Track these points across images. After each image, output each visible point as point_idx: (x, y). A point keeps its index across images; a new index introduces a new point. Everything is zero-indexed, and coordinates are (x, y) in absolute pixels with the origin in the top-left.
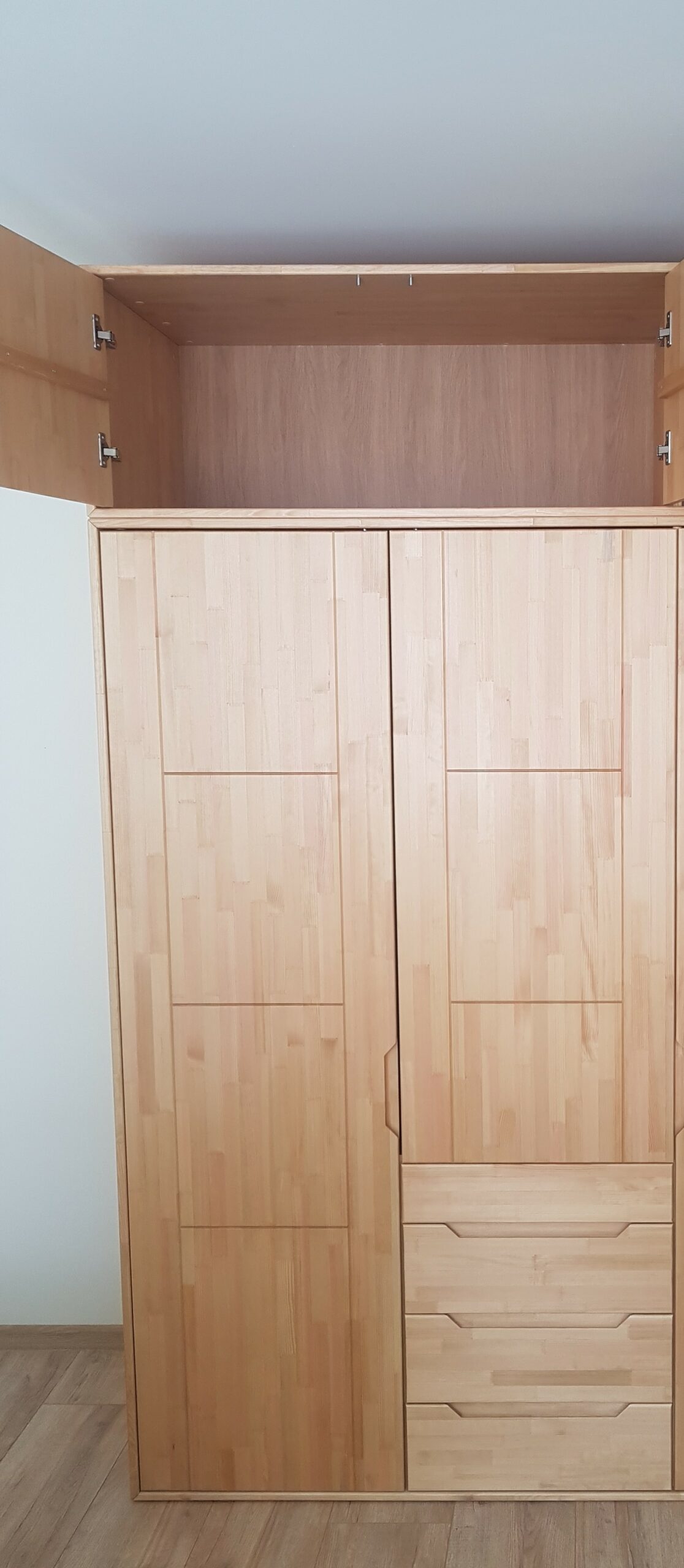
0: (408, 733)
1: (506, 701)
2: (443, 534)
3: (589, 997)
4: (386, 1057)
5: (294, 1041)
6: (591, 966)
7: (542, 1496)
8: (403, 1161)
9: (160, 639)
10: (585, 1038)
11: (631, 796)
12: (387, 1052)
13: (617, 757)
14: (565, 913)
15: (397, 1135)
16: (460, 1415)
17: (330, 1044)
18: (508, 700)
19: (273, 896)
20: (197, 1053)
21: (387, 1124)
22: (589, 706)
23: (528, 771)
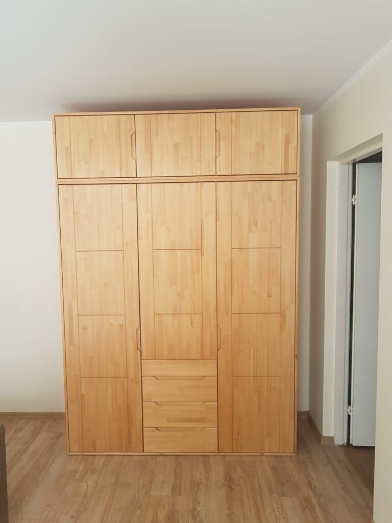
0: (143, 240)
2: (152, 184)
3: (193, 313)
4: (137, 330)
5: (111, 325)
6: (193, 304)
7: (181, 454)
8: (142, 359)
9: (75, 214)
10: (192, 324)
11: (204, 256)
12: (137, 328)
13: (200, 246)
14: (186, 289)
15: (140, 351)
16: (158, 430)
17: (121, 326)
18: (170, 230)
19: (106, 285)
20: (85, 328)
21: (137, 348)
22: (192, 231)
23: (175, 249)
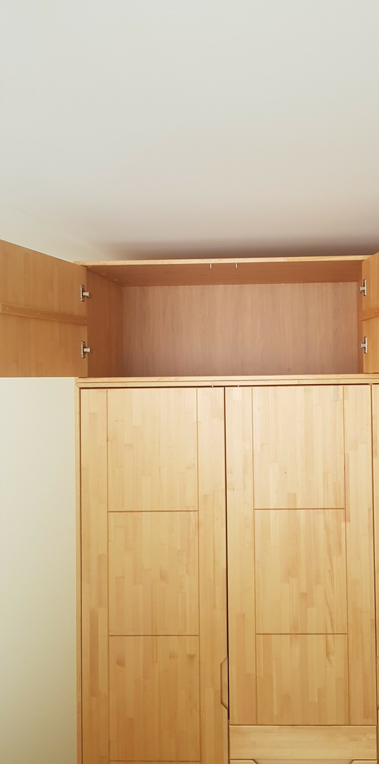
0: (235, 490)
1: (285, 473)
2: (252, 389)
3: (330, 631)
4: (221, 665)
5: (172, 656)
6: (330, 614)
8: (230, 724)
9: (109, 442)
10: (328, 654)
11: (350, 522)
12: (221, 662)
13: (342, 501)
14: (316, 585)
15: (227, 709)
17: (192, 657)
18: (286, 473)
19: (163, 577)
20: (121, 663)
21: (222, 703)
22: (327, 475)
23: (296, 509)
